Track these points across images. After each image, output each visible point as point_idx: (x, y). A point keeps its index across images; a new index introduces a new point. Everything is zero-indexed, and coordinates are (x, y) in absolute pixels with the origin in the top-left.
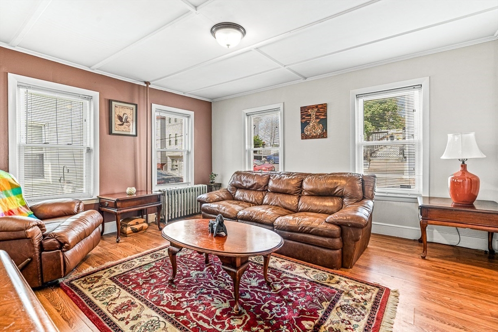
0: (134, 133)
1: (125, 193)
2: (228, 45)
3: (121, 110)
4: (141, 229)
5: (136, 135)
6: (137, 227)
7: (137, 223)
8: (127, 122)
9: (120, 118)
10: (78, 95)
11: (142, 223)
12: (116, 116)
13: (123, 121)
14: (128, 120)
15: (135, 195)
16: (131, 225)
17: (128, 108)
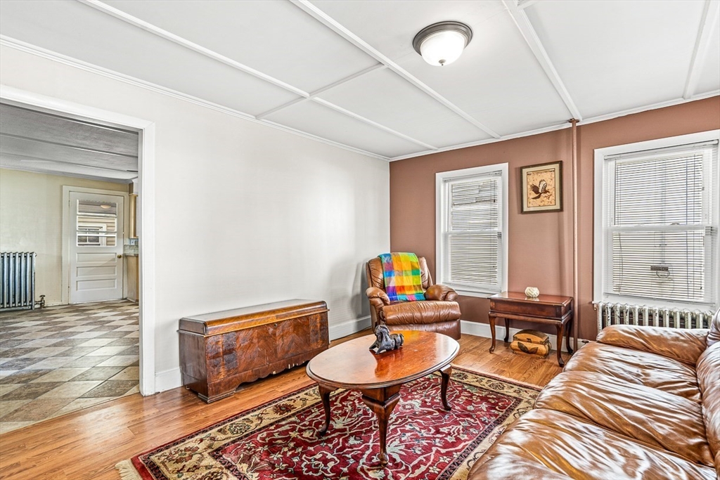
0: (558, 207)
1: (523, 294)
2: (441, 62)
3: (536, 176)
4: (534, 352)
5: (561, 210)
6: (529, 346)
7: (529, 341)
8: (546, 192)
9: (535, 189)
10: (488, 174)
11: (538, 343)
12: (529, 187)
13: (540, 191)
14: (547, 189)
15: (538, 300)
16: (519, 340)
17: (546, 171)
